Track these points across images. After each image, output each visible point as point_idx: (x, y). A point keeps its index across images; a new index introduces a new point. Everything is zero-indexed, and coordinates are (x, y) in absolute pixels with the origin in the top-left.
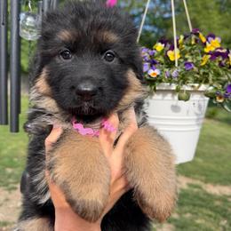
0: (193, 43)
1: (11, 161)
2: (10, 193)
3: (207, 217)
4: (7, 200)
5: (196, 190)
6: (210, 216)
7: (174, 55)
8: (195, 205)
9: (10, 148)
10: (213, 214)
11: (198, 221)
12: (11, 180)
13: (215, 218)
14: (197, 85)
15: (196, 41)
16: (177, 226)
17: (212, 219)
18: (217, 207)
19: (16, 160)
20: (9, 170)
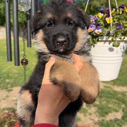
0: (121, 13)
1: (8, 75)
2: (9, 93)
3: (114, 103)
4: (7, 96)
5: (108, 89)
6: (116, 103)
7: (110, 20)
8: (108, 97)
9: (7, 68)
10: (118, 102)
11: (110, 106)
12: (9, 86)
13: (118, 104)
14: (123, 37)
15: (123, 12)
16: (99, 109)
17: (117, 104)
18: (119, 98)
19: (10, 75)
20: (7, 81)
